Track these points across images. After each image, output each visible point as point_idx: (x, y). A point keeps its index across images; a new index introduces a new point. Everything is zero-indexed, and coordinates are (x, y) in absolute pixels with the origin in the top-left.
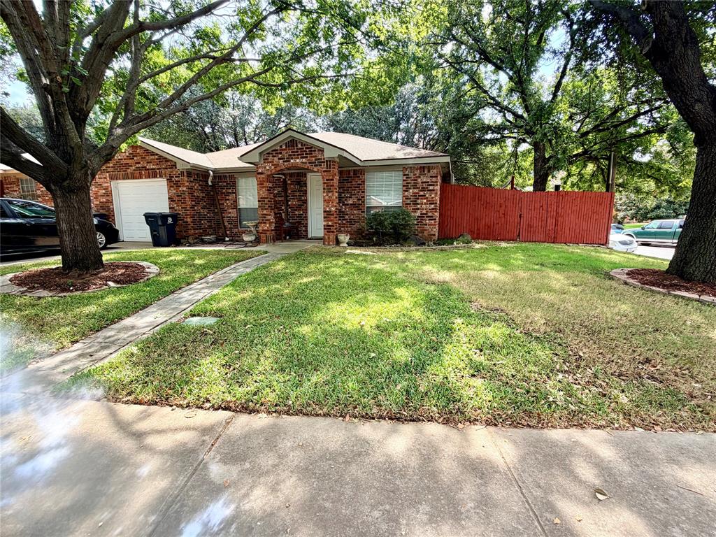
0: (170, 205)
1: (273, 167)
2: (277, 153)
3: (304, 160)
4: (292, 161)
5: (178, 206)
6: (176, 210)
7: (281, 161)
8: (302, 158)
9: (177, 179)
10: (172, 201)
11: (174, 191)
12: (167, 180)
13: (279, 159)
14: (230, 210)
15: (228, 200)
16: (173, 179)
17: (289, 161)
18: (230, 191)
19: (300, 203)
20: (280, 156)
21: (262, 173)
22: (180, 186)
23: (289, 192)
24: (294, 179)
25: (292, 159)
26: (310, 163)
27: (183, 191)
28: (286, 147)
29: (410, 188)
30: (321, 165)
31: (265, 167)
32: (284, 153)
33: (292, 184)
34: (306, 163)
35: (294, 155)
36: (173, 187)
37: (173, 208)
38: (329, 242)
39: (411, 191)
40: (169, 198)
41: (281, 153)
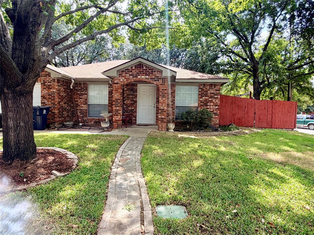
0: (42, 101)
1: (125, 80)
2: (129, 72)
3: (147, 77)
4: (139, 77)
5: (48, 102)
6: (46, 105)
7: (131, 77)
8: (146, 75)
9: (49, 84)
10: (43, 98)
11: (46, 92)
12: (41, 84)
13: (130, 75)
14: (83, 105)
15: (82, 98)
16: (46, 84)
17: (137, 77)
18: (83, 93)
20: (131, 73)
21: (117, 83)
22: (51, 89)
23: (125, 95)
24: (129, 87)
25: (139, 75)
26: (151, 79)
27: (53, 92)
28: (135, 68)
29: (204, 96)
30: (159, 81)
31: (120, 80)
32: (133, 71)
33: (127, 90)
34: (148, 79)
35: (141, 73)
36: (45, 89)
37: (45, 103)
38: (162, 129)
39: (204, 98)
40: (41, 96)
41: (131, 71)
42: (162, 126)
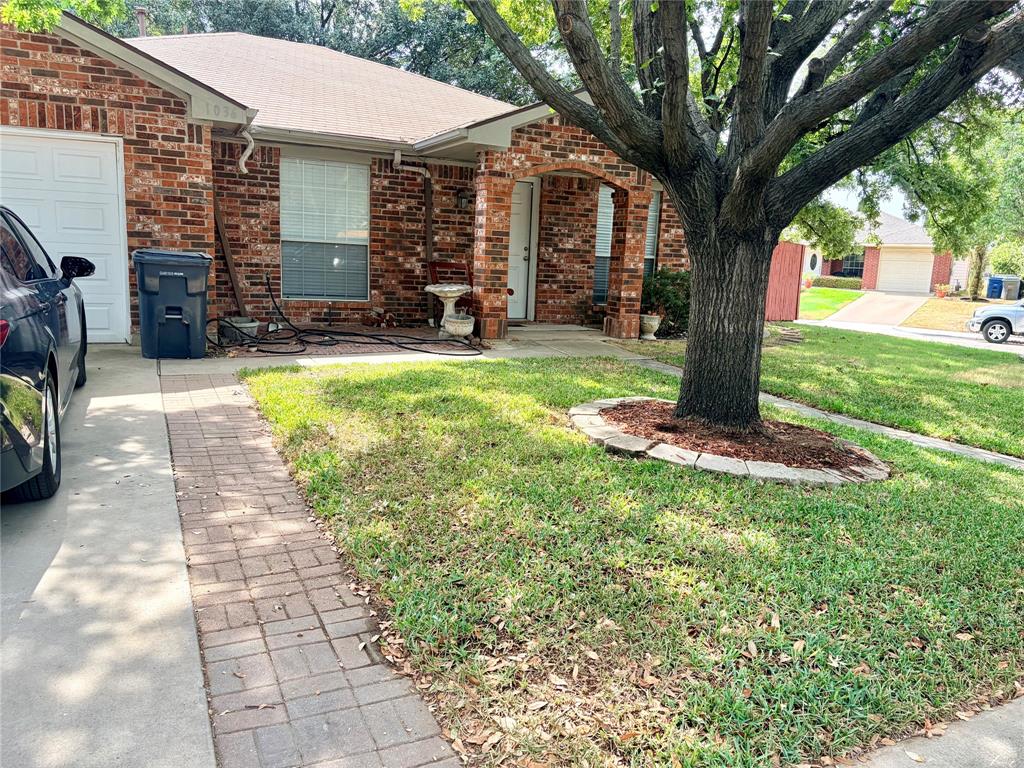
0: (130, 224)
1: (528, 164)
2: (540, 134)
3: (596, 159)
4: (572, 156)
5: (169, 229)
6: (156, 243)
7: (548, 154)
8: (593, 153)
9: (169, 146)
10: (139, 212)
11: (157, 183)
12: (127, 142)
13: (544, 147)
14: (260, 246)
15: (256, 216)
16: (154, 144)
17: (565, 156)
18: (263, 191)
19: (463, 240)
20: (546, 141)
21: (501, 174)
22: (183, 171)
23: (437, 211)
24: (451, 182)
25: (572, 151)
26: (607, 166)
27: (193, 185)
28: (562, 123)
29: (673, 227)
30: (627, 175)
31: (510, 162)
32: (555, 135)
33: (441, 193)
34: (599, 165)
35: (577, 144)
36: (149, 167)
37: (149, 235)
38: (629, 332)
39: (673, 231)
40: (129, 203)
41: (548, 135)
42: (630, 324)
